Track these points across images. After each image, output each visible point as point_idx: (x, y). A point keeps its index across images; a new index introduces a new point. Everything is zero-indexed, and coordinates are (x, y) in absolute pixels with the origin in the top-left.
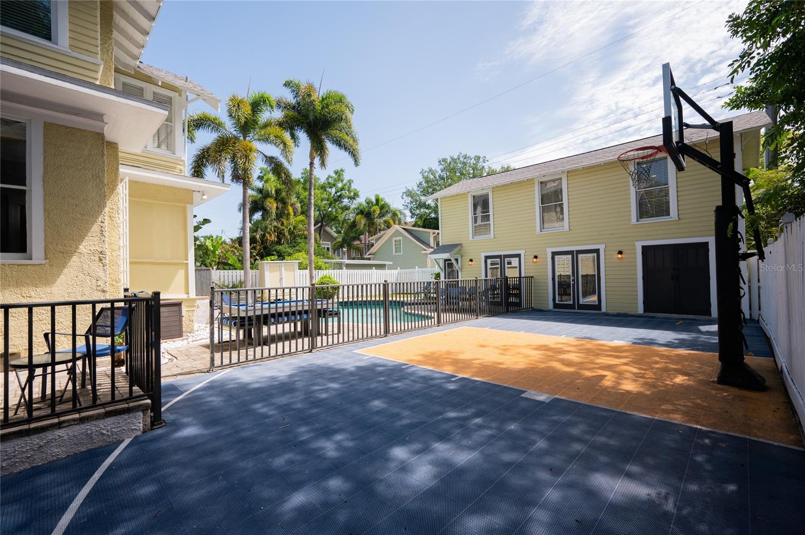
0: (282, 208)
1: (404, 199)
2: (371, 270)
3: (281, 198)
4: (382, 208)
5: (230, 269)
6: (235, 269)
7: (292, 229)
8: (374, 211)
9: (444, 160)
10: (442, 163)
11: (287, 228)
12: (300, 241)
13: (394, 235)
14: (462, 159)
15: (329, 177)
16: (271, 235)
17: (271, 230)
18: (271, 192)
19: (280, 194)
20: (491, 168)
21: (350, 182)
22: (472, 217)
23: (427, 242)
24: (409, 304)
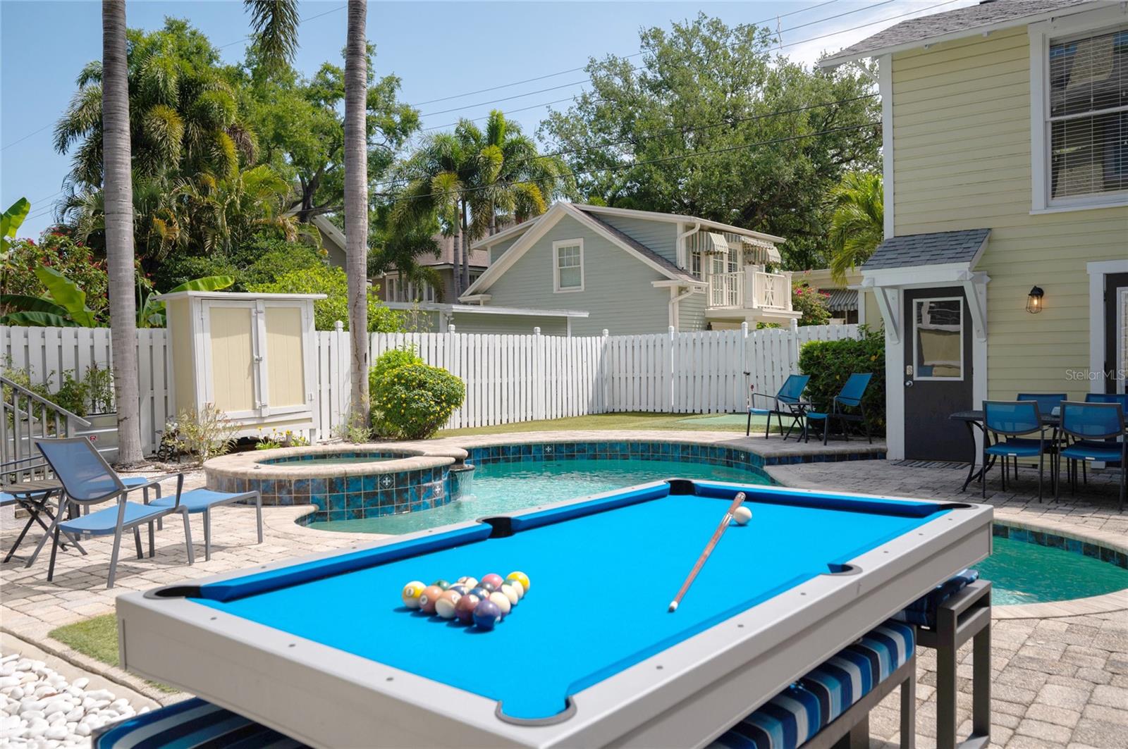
0: (202, 139)
1: (545, 141)
2: (529, 336)
3: (198, 107)
4: (509, 151)
5: (49, 323)
6: (70, 323)
7: (239, 207)
8: (488, 162)
9: (657, 34)
10: (652, 42)
11: (222, 202)
12: (264, 244)
13: (556, 233)
14: (705, 32)
15: (327, 69)
16: (170, 223)
17: (171, 207)
18: (166, 86)
19: (195, 97)
20: (785, 61)
21: (391, 83)
22: (1046, 122)
23: (664, 253)
24: (775, 458)
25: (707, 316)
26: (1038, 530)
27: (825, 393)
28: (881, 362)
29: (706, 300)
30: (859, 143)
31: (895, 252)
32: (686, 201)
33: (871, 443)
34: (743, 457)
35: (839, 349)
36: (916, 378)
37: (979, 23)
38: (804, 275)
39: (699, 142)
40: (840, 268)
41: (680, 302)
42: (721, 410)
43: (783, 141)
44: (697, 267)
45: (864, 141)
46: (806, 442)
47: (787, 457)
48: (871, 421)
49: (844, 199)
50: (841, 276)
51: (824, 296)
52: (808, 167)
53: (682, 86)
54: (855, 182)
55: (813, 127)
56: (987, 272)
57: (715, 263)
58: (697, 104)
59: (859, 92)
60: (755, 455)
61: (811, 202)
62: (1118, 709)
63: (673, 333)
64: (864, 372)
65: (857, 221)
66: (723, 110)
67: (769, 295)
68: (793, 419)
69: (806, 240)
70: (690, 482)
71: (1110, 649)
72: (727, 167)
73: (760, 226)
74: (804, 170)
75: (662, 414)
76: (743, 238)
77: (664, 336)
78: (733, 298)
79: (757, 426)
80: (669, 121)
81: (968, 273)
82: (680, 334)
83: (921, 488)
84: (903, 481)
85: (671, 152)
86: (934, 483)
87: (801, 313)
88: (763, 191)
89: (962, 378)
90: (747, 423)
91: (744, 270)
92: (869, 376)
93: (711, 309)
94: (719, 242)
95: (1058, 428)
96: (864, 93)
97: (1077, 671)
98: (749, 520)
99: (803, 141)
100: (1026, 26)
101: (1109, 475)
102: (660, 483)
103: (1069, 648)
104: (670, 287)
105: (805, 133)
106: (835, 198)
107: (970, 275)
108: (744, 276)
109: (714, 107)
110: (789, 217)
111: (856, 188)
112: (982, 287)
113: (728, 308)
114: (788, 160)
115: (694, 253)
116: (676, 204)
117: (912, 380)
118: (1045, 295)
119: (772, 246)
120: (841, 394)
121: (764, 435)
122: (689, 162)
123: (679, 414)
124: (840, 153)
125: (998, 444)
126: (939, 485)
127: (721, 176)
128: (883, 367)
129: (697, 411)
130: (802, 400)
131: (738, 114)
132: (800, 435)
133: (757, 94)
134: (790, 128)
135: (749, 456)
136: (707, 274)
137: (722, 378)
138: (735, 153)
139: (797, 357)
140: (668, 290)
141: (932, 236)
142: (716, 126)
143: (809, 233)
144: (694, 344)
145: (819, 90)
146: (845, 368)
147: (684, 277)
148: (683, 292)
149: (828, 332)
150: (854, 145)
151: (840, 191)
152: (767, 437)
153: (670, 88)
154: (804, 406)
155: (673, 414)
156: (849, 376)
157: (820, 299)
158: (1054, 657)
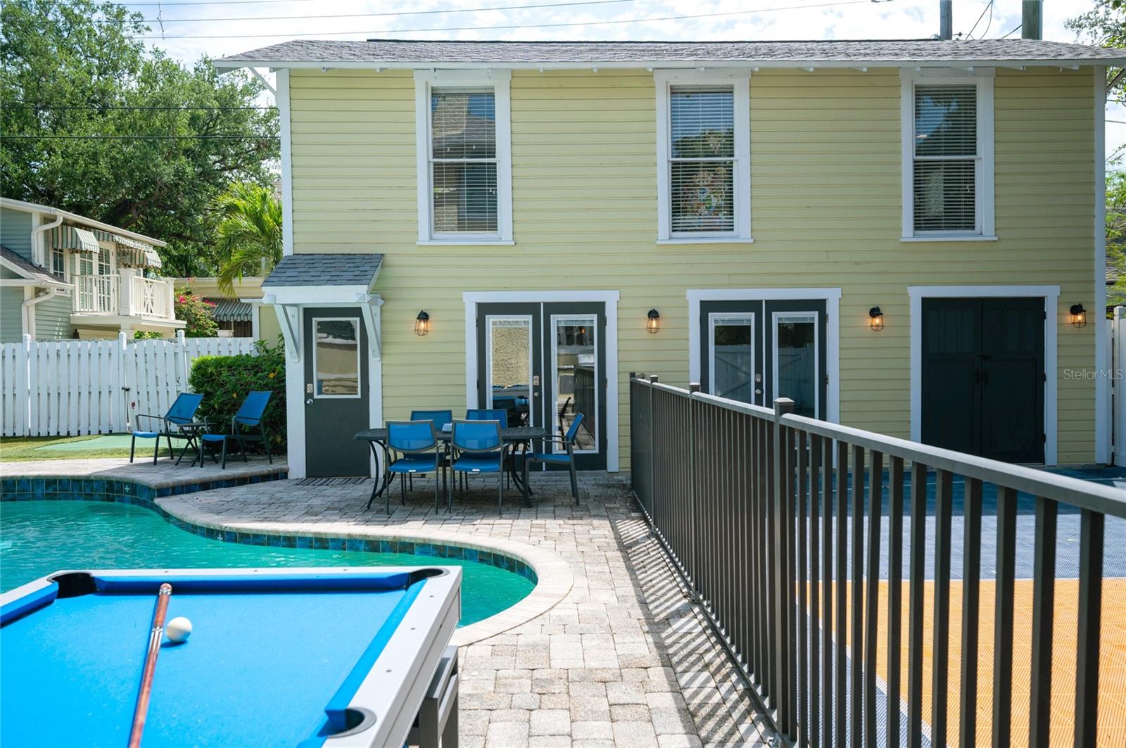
20: (162, 54)
22: (429, 162)
23: (15, 247)
24: (168, 488)
25: (73, 322)
26: (440, 544)
27: (220, 412)
28: (281, 379)
29: (71, 305)
30: (241, 153)
31: (295, 270)
32: (40, 188)
33: (271, 463)
34: (127, 489)
35: (235, 365)
36: (316, 396)
37: (372, 58)
38: (187, 283)
39: (57, 124)
40: (227, 278)
41: (37, 305)
42: (94, 430)
43: (161, 139)
44: (59, 265)
45: (247, 152)
46: (202, 467)
47: (182, 486)
48: (271, 439)
49: (232, 209)
50: (229, 285)
51: (208, 305)
52: (189, 169)
53: (35, 55)
54: (243, 193)
55: (194, 129)
56: (381, 295)
57: (83, 263)
58: (54, 80)
59: (242, 102)
60: (142, 486)
61: (192, 205)
62: (554, 735)
63: (29, 342)
64: (262, 389)
65: (245, 232)
66: (88, 93)
67: (149, 302)
68: (186, 441)
69: (186, 245)
70: (87, 576)
71: (530, 668)
72: (94, 157)
73: (134, 225)
74: (184, 173)
75: (15, 438)
76: (116, 238)
77: (17, 346)
78: (104, 303)
79: (142, 450)
80: (17, 93)
81: (366, 295)
82: (38, 344)
83: (328, 509)
84: (309, 503)
85: (21, 130)
86: (339, 502)
87: (185, 322)
88: (138, 189)
89: (359, 396)
90: (130, 446)
91: (118, 272)
92: (268, 394)
93: (78, 314)
94: (88, 240)
95: (450, 444)
96: (246, 105)
97: (512, 701)
98: (188, 634)
99: (183, 142)
100: (412, 71)
101: (482, 479)
102: (41, 584)
103: (500, 673)
104: (23, 287)
105: (186, 134)
106: (223, 206)
107: (368, 298)
108: (118, 280)
109: (77, 87)
110: (169, 220)
111: (244, 198)
112: (377, 310)
113: (98, 314)
114: (166, 158)
115: (55, 249)
116: (28, 191)
117: (312, 398)
118: (430, 319)
119: (151, 249)
120: (239, 413)
121: (152, 459)
122: (45, 144)
123: (39, 438)
124: (222, 160)
125: (396, 461)
126: (343, 504)
127: (86, 166)
128: (282, 384)
129: (63, 433)
130: (195, 420)
131: (107, 100)
132: (194, 457)
133: (130, 83)
134: (169, 126)
135: (135, 487)
136: (72, 275)
137: (95, 395)
138: (103, 142)
139: (186, 373)
140: (20, 290)
141: (330, 257)
142: (80, 108)
143: (189, 238)
144: (58, 355)
145: (200, 92)
146: (241, 385)
147: (43, 276)
148: (41, 294)
149: (219, 345)
150: (236, 154)
151: (226, 200)
152: (155, 463)
153: (19, 54)
154: (198, 427)
155: (30, 438)
156: (247, 394)
157: (205, 308)
158: (490, 688)
